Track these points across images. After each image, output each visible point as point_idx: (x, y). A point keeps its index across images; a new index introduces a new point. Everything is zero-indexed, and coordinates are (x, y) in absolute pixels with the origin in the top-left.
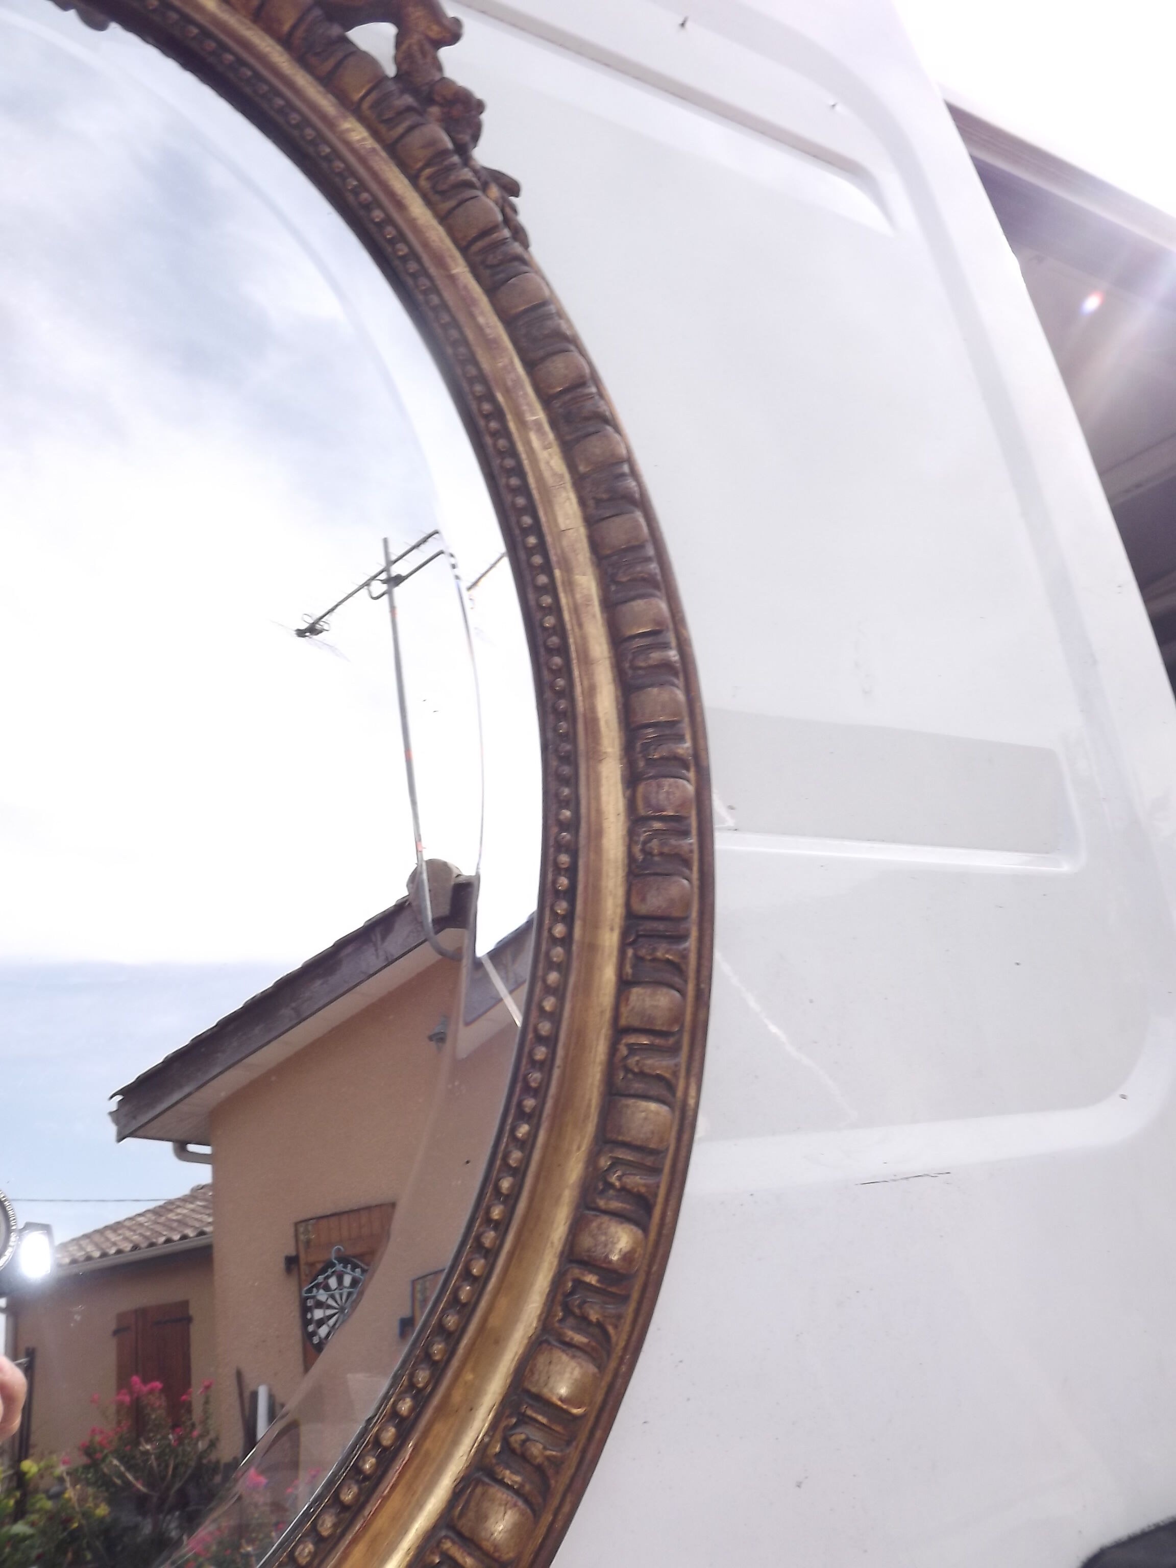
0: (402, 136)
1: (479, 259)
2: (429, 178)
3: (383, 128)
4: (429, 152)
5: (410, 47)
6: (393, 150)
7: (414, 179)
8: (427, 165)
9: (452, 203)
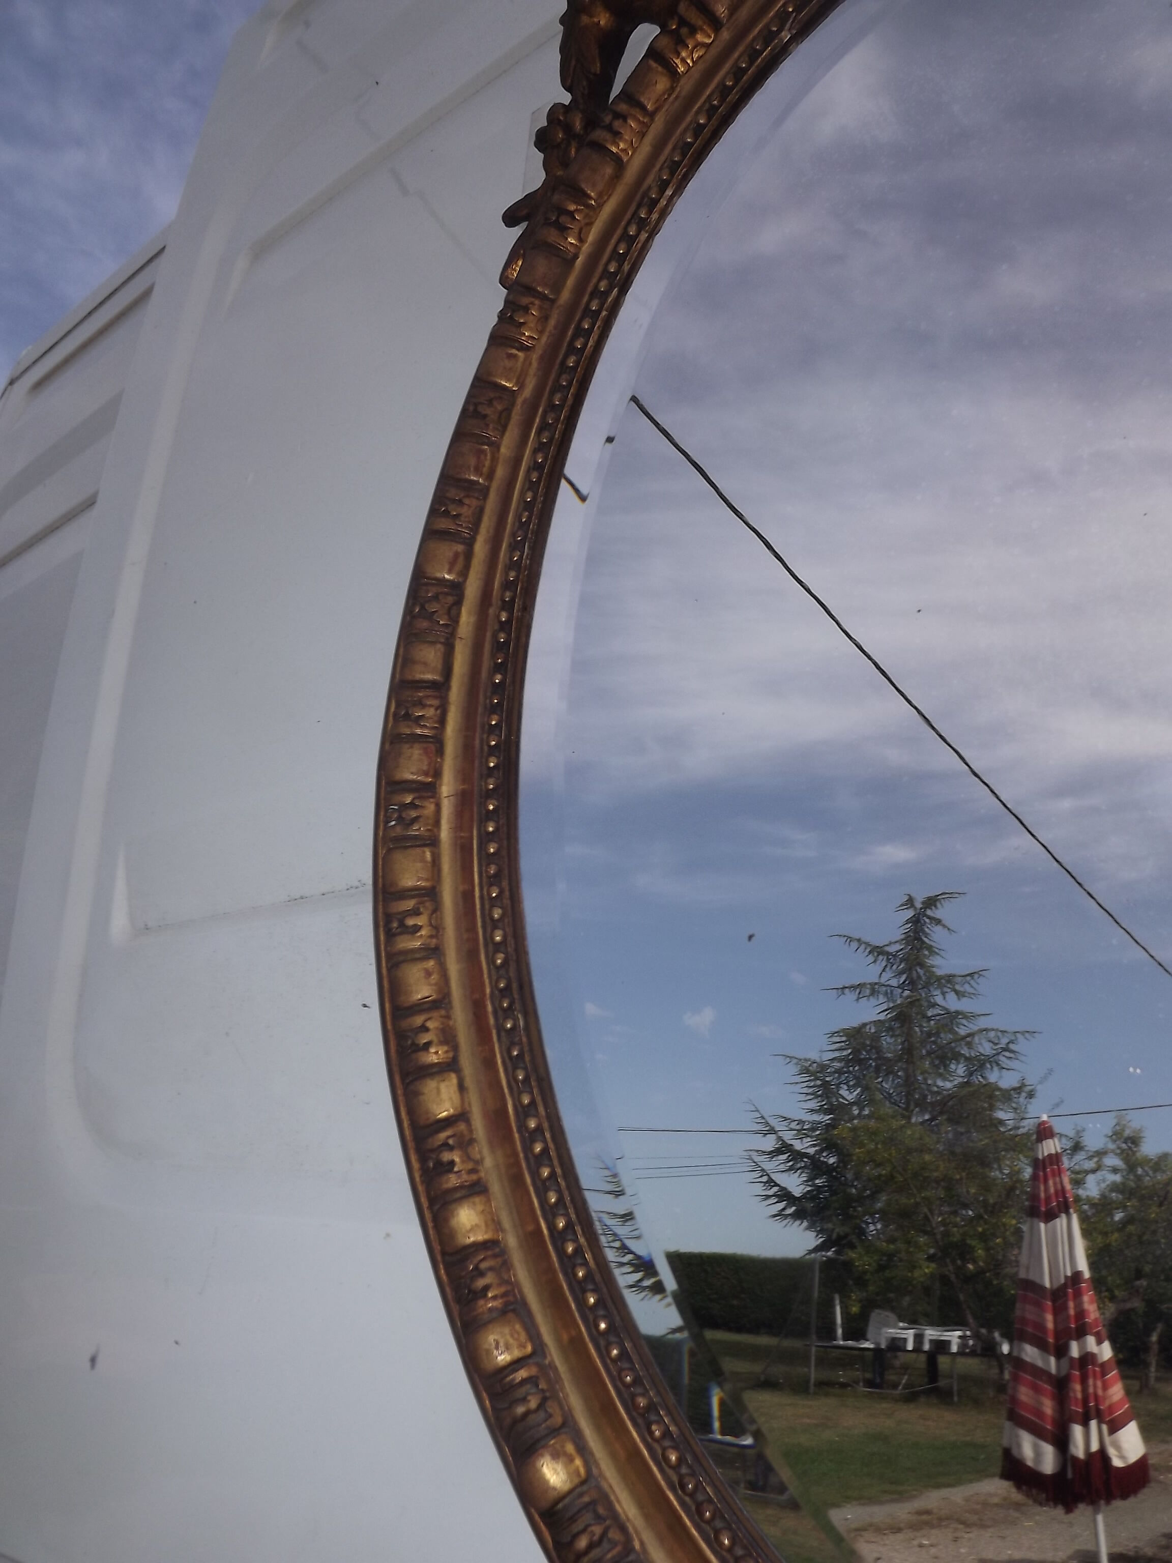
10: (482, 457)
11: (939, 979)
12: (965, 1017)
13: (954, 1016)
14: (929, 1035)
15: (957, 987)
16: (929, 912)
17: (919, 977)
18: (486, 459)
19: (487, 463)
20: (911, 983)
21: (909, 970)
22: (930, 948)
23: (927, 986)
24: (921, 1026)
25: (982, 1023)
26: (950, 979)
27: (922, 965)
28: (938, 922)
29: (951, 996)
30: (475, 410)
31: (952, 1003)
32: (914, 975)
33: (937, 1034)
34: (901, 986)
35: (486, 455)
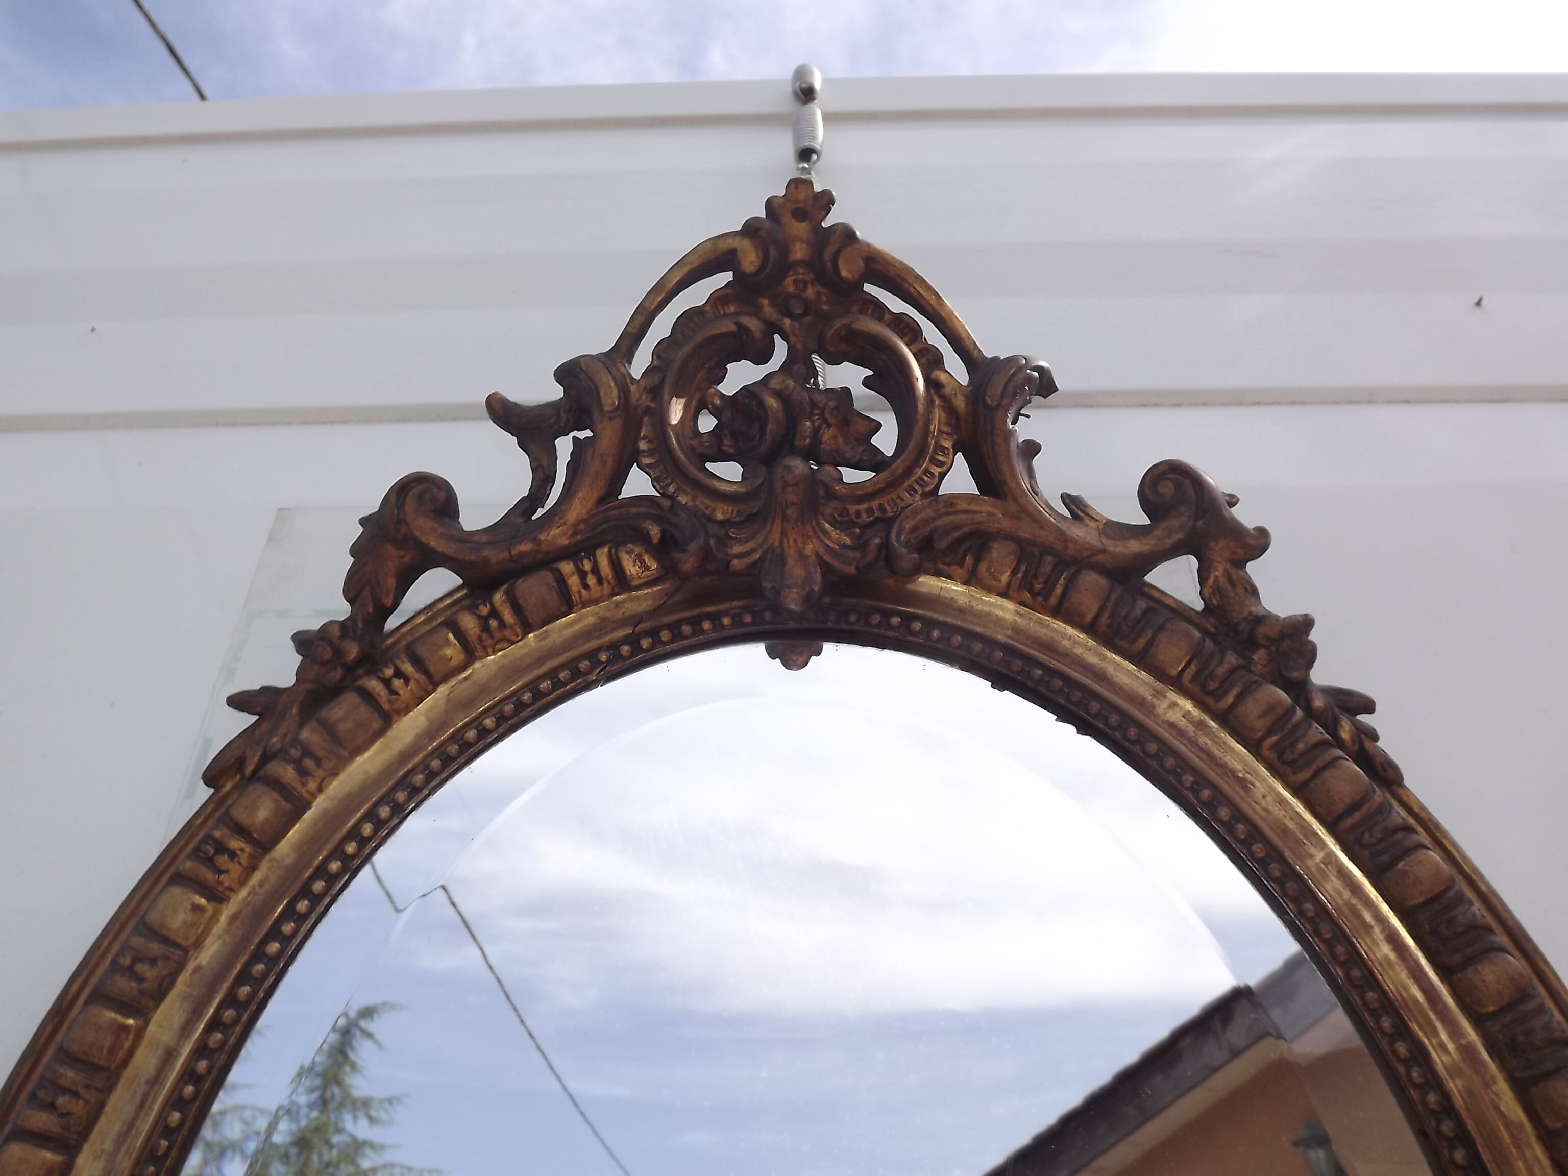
0: (1233, 705)
1: (1351, 837)
2: (1272, 748)
3: (1210, 701)
4: (1268, 721)
5: (1216, 579)
6: (1226, 719)
7: (1254, 748)
8: (1269, 732)
9: (1306, 774)
10: (124, 1036)
11: (354, 1102)
12: (372, 1146)
13: (358, 1146)
14: (328, 1165)
15: (373, 1113)
16: (363, 1024)
17: (333, 1097)
18: (127, 1039)
19: (127, 1045)
20: (323, 1103)
21: (324, 1087)
22: (354, 1066)
23: (340, 1107)
24: (321, 1155)
25: (390, 1156)
26: (366, 1103)
27: (339, 1083)
28: (369, 1035)
29: (363, 1122)
30: (131, 968)
31: (361, 1129)
32: (328, 1094)
33: (337, 1166)
34: (311, 1106)
35: (128, 1034)
